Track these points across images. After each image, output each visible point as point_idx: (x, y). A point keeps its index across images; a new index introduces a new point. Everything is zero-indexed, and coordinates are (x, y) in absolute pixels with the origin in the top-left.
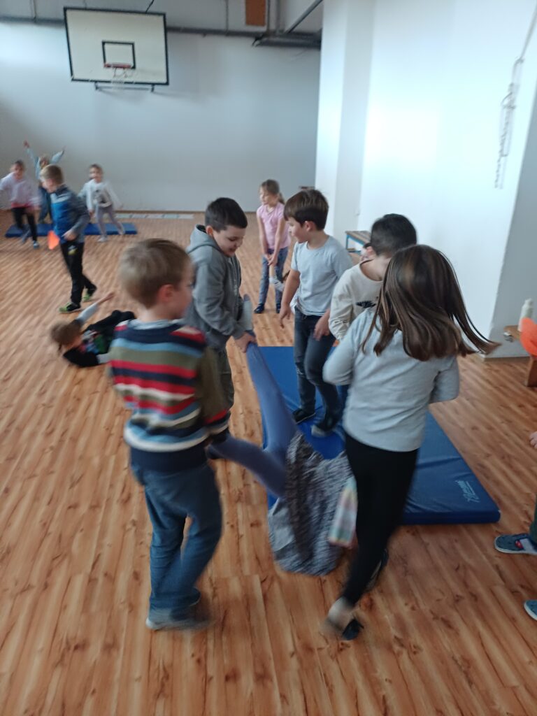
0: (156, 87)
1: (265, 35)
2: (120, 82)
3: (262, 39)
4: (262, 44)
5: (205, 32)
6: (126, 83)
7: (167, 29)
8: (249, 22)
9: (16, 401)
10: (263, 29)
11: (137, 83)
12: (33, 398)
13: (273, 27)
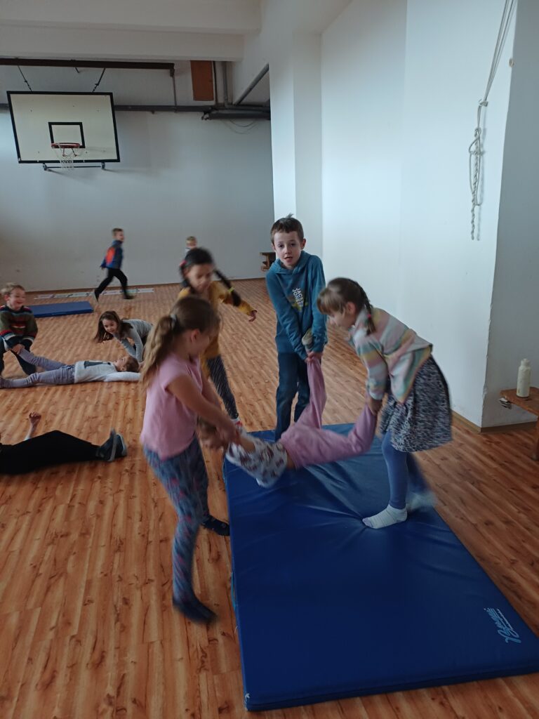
0: (106, 163)
1: (213, 108)
2: (69, 162)
3: (212, 113)
4: (211, 117)
5: (153, 109)
6: (75, 161)
7: (115, 108)
8: (196, 98)
10: (212, 103)
11: (86, 161)
13: (221, 100)
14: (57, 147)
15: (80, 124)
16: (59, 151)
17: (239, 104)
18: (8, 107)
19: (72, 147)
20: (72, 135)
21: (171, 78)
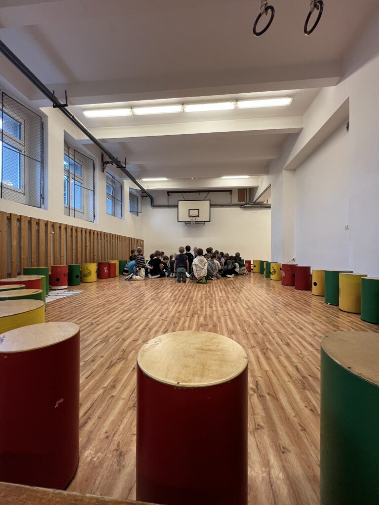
0: (205, 222)
2: (194, 222)
4: (243, 207)
6: (196, 222)
7: (211, 206)
8: (239, 201)
9: (149, 317)
10: (244, 203)
12: (157, 317)
13: (248, 202)
14: (191, 217)
15: (199, 210)
16: (191, 218)
17: (254, 202)
18: (177, 206)
19: (195, 217)
20: (196, 213)
21: (230, 196)
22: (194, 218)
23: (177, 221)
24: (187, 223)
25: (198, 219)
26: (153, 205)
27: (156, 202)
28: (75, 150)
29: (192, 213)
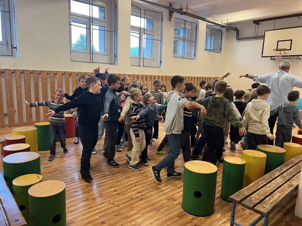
2: (282, 56)
11: (290, 56)
14: (279, 50)
15: (291, 40)
19: (285, 50)
20: (287, 45)
22: (282, 52)
23: (261, 56)
24: (272, 58)
25: (289, 53)
26: (238, 39)
27: (242, 35)
28: (145, 10)
29: (281, 46)
